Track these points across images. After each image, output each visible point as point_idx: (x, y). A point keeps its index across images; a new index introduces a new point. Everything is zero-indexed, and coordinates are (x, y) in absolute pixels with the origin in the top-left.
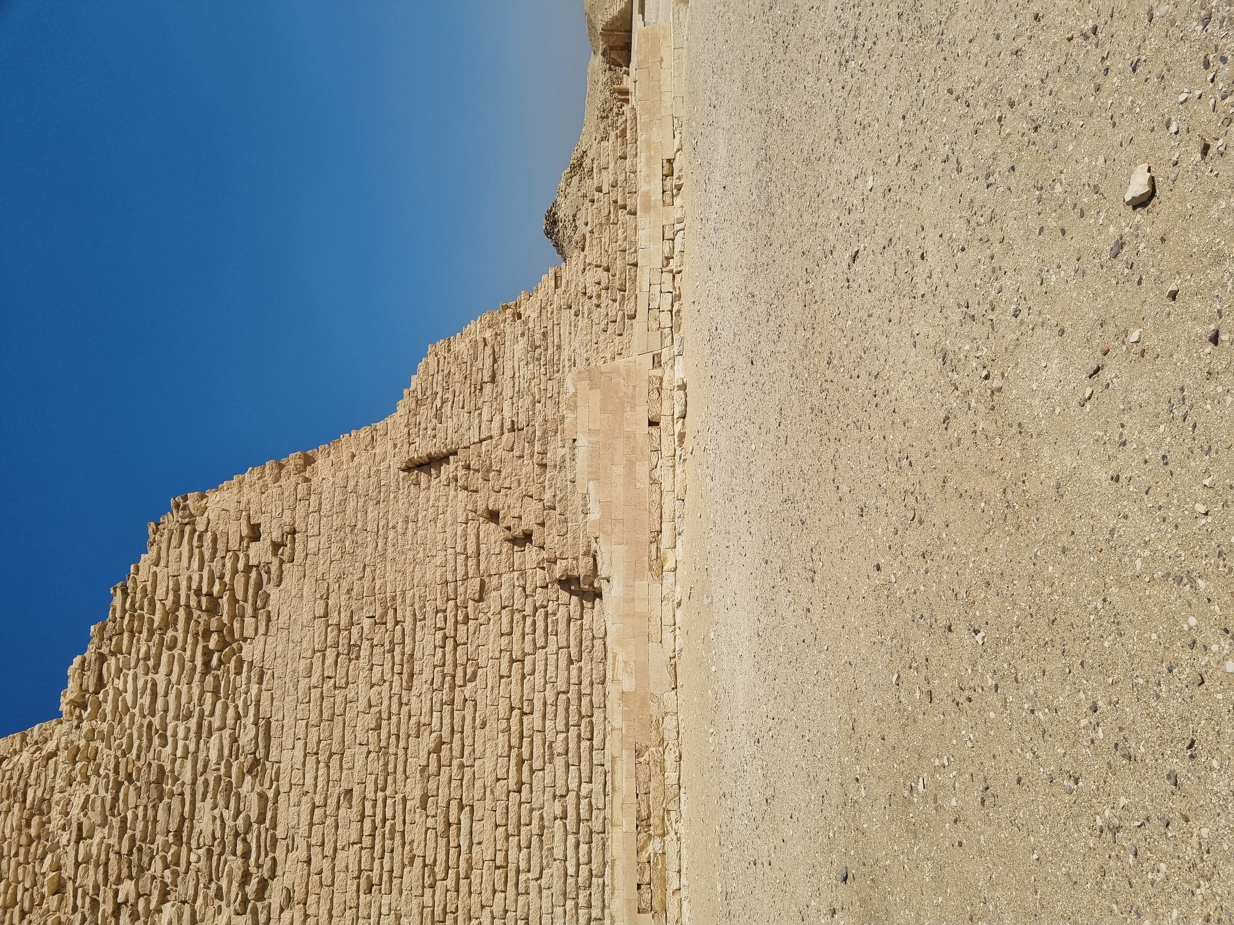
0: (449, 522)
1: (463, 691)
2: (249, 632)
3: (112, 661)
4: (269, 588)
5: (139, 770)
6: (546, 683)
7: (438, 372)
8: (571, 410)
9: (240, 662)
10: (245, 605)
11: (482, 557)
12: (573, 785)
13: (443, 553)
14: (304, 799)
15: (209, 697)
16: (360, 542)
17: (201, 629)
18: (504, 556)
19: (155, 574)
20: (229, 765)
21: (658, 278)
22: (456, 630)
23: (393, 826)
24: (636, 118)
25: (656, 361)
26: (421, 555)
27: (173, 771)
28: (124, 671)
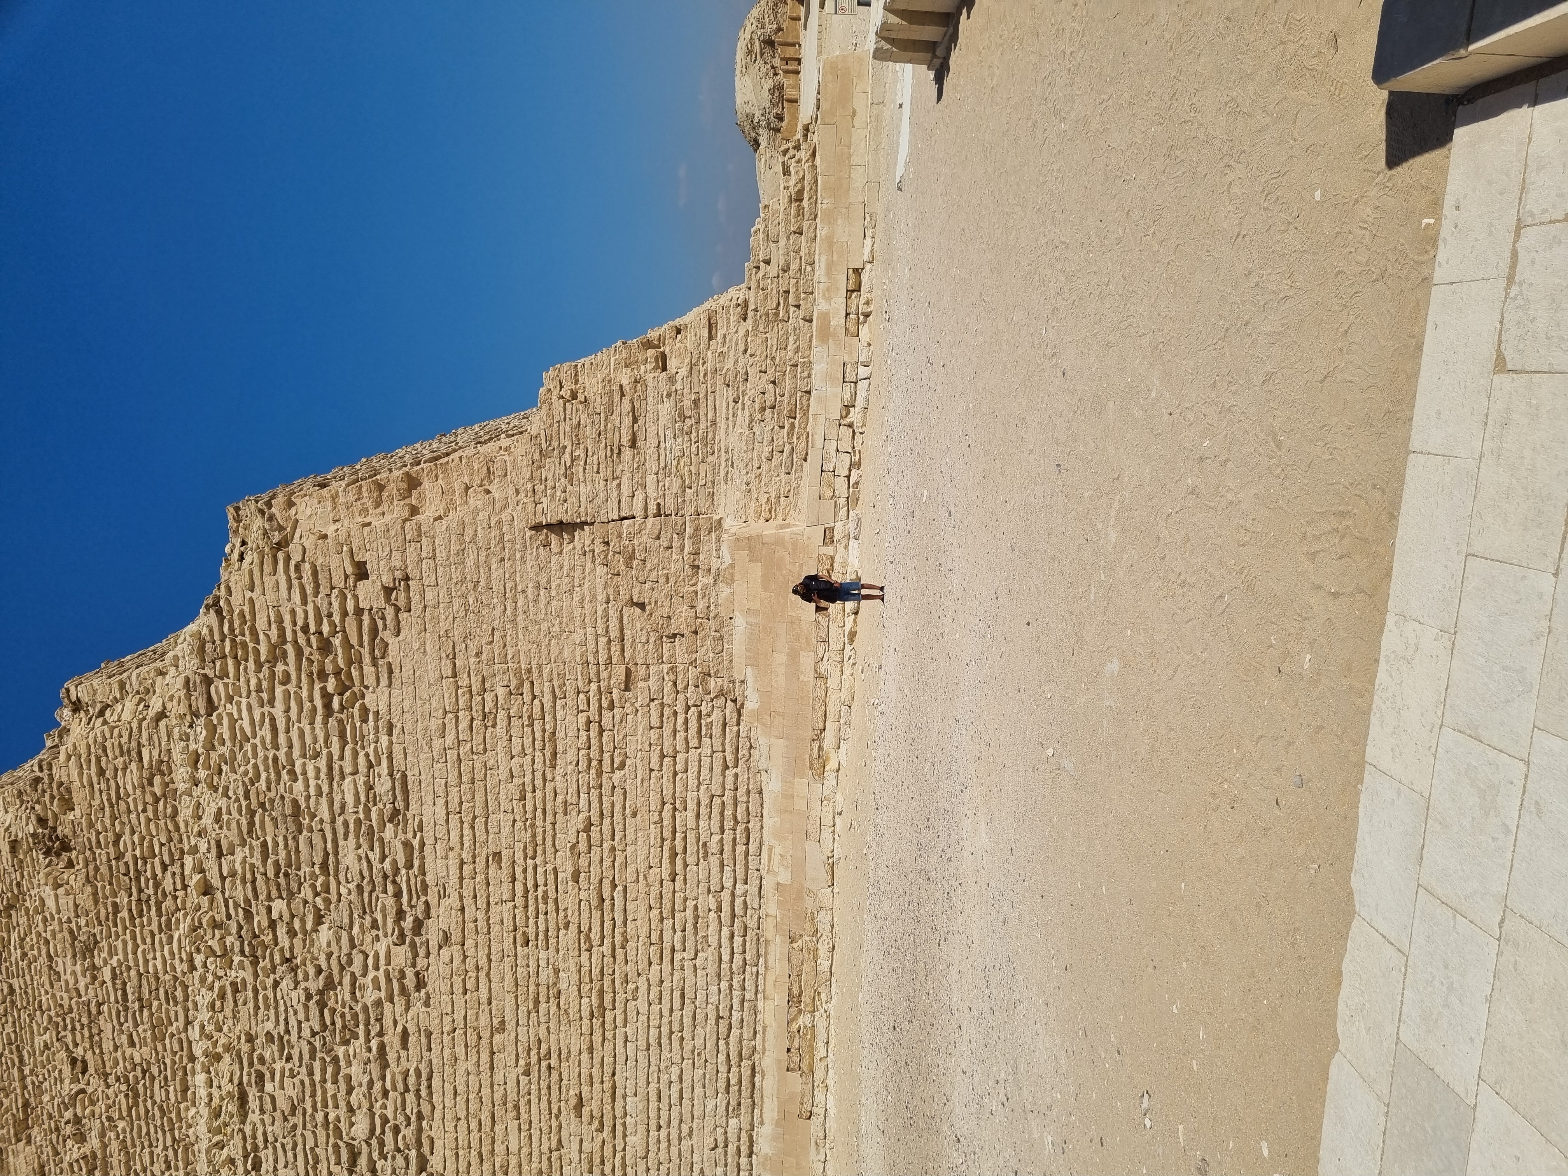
0: (587, 599)
1: (611, 778)
2: (370, 680)
3: (220, 684)
4: (386, 635)
5: (272, 801)
6: (699, 783)
7: (565, 420)
8: (727, 584)
9: (365, 711)
10: (361, 650)
11: (627, 644)
12: (728, 884)
13: (582, 632)
14: (451, 855)
15: (335, 740)
16: (485, 602)
17: (315, 669)
18: (651, 646)
19: (251, 601)
20: (367, 811)
21: (835, 432)
22: (600, 715)
23: (546, 892)
25: (828, 536)
26: (556, 629)
27: (308, 807)
28: (236, 698)
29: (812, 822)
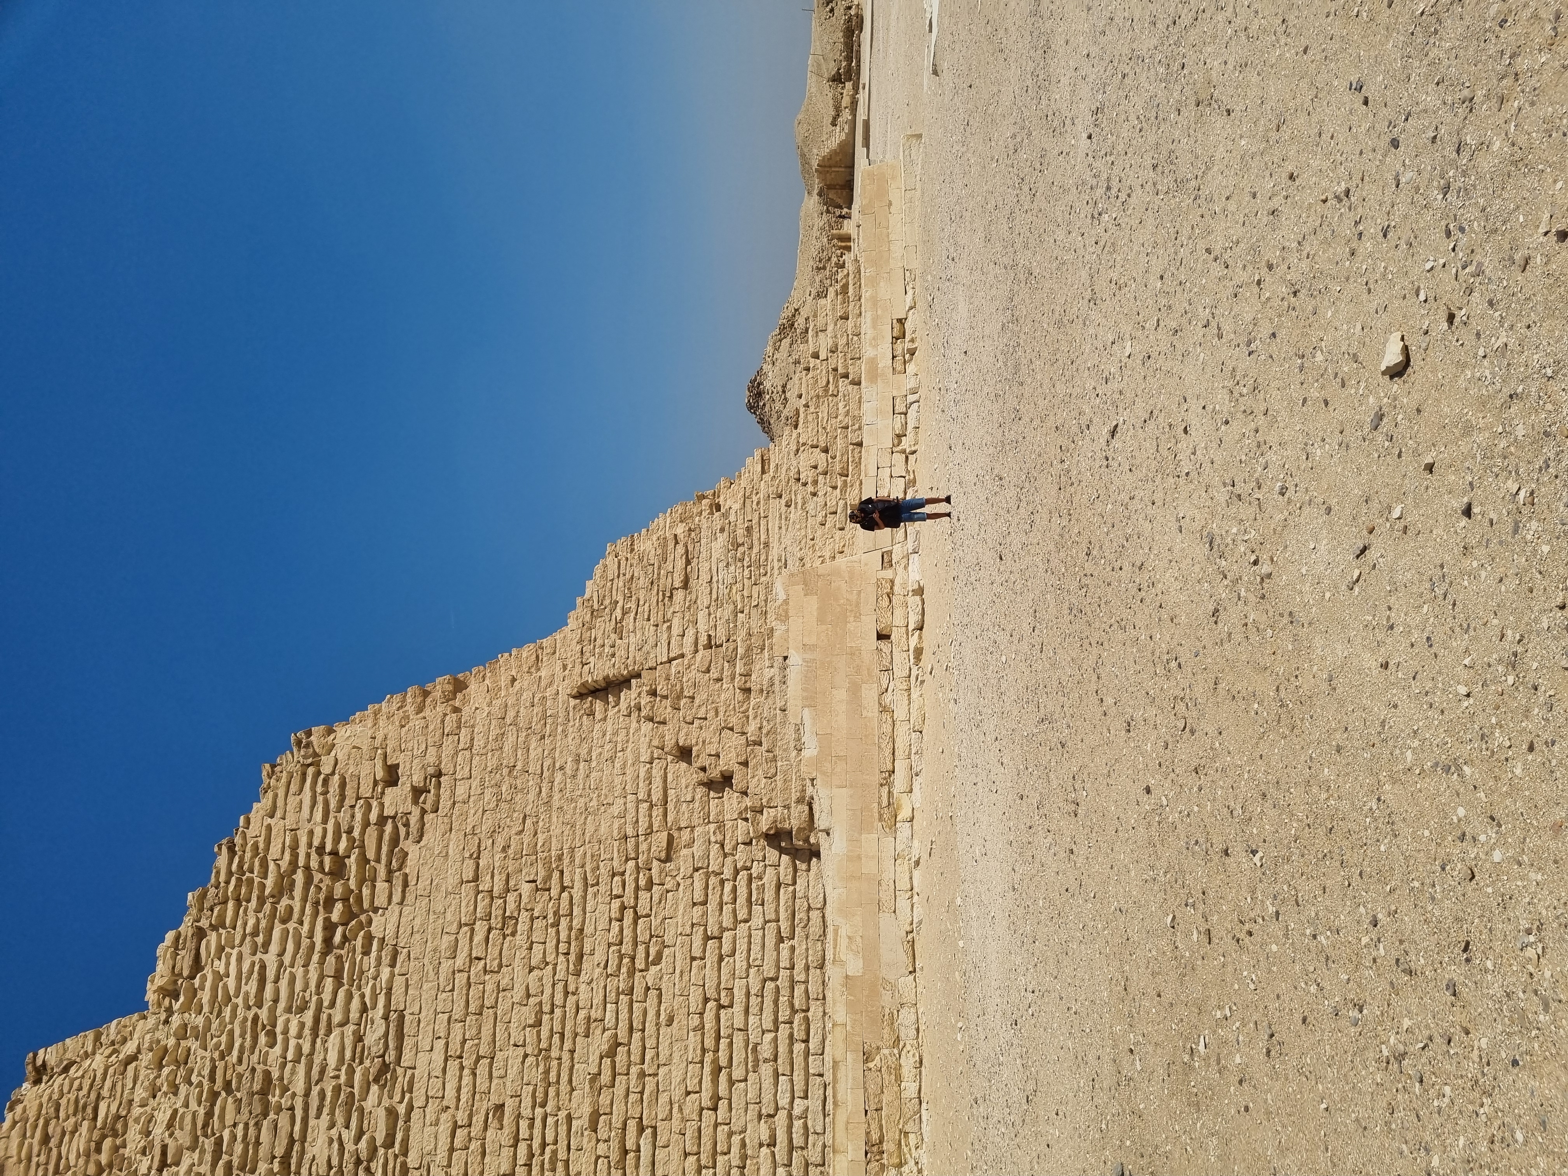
0: (630, 762)
1: (644, 977)
2: (381, 900)
3: (213, 937)
4: (407, 845)
5: (240, 1076)
6: (749, 966)
7: (618, 577)
8: (781, 621)
9: (369, 938)
10: (377, 866)
11: (670, 806)
12: (784, 1101)
13: (622, 801)
14: (444, 1116)
15: (329, 983)
16: (519, 787)
17: (322, 896)
18: (697, 804)
19: (269, 828)
20: (351, 1072)
21: (888, 460)
22: (637, 898)
23: (555, 1153)
24: (859, 272)
25: (886, 560)
26: (594, 803)
27: (281, 1078)
28: (227, 949)
29: (884, 887)
